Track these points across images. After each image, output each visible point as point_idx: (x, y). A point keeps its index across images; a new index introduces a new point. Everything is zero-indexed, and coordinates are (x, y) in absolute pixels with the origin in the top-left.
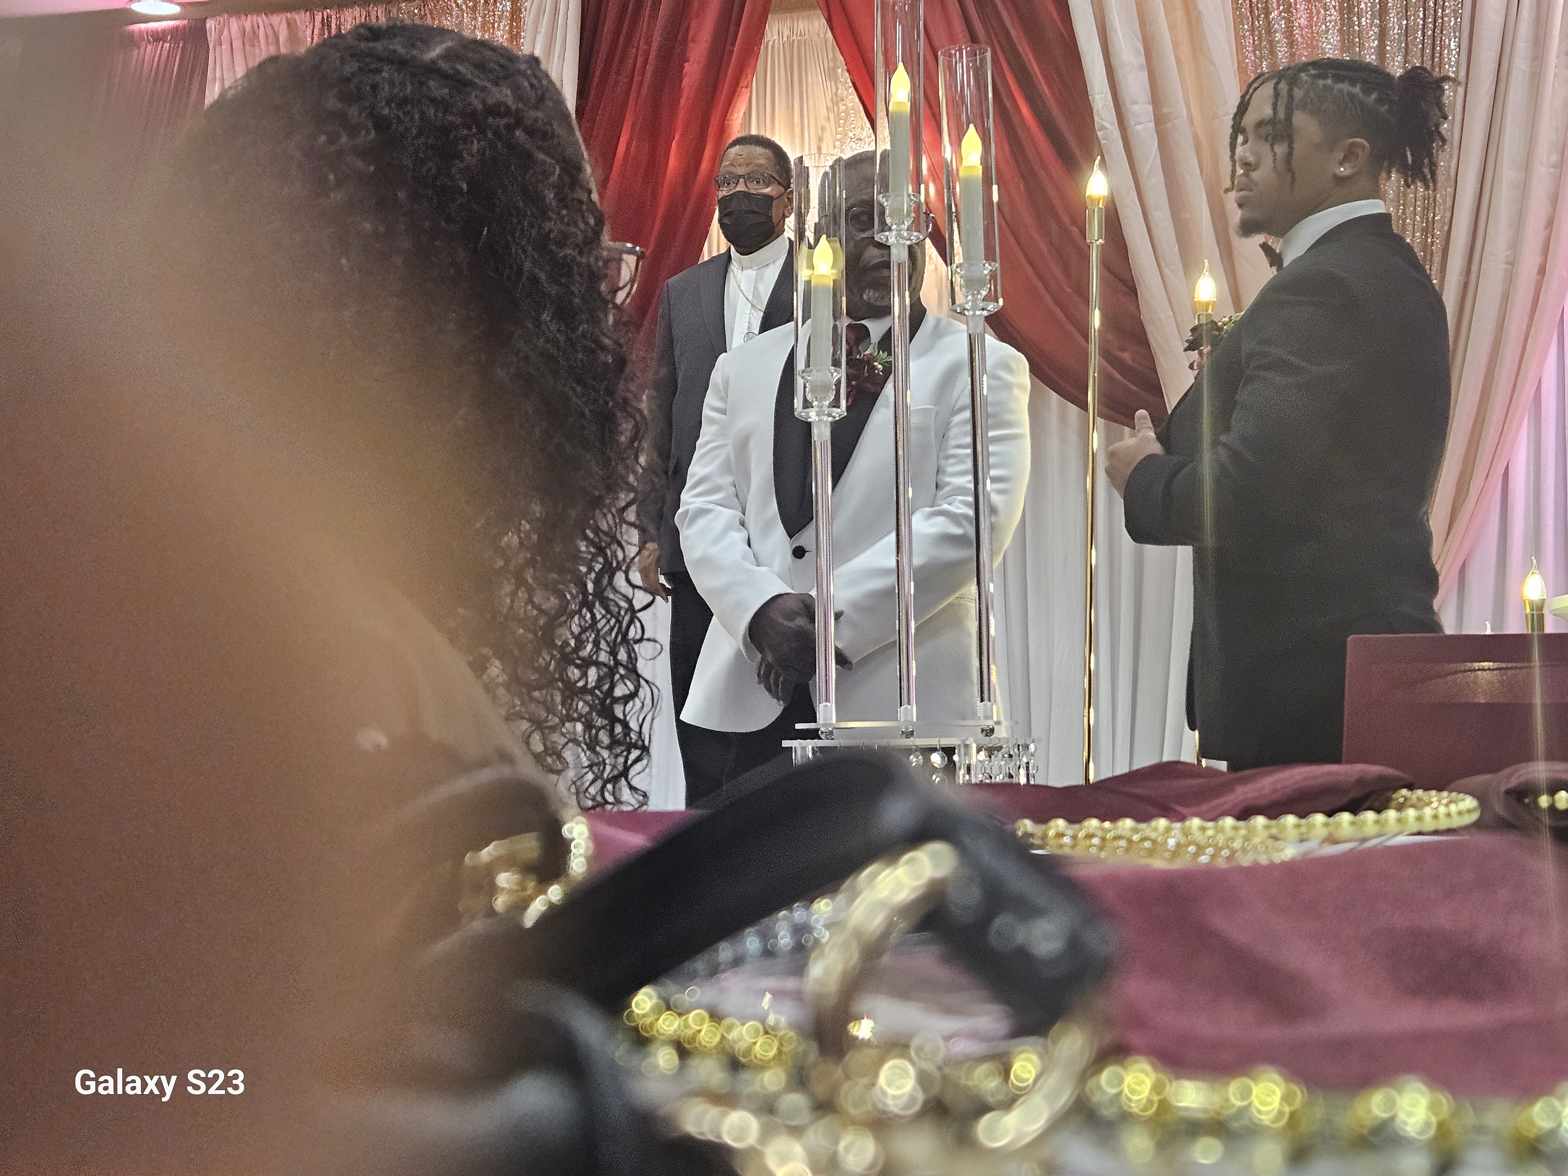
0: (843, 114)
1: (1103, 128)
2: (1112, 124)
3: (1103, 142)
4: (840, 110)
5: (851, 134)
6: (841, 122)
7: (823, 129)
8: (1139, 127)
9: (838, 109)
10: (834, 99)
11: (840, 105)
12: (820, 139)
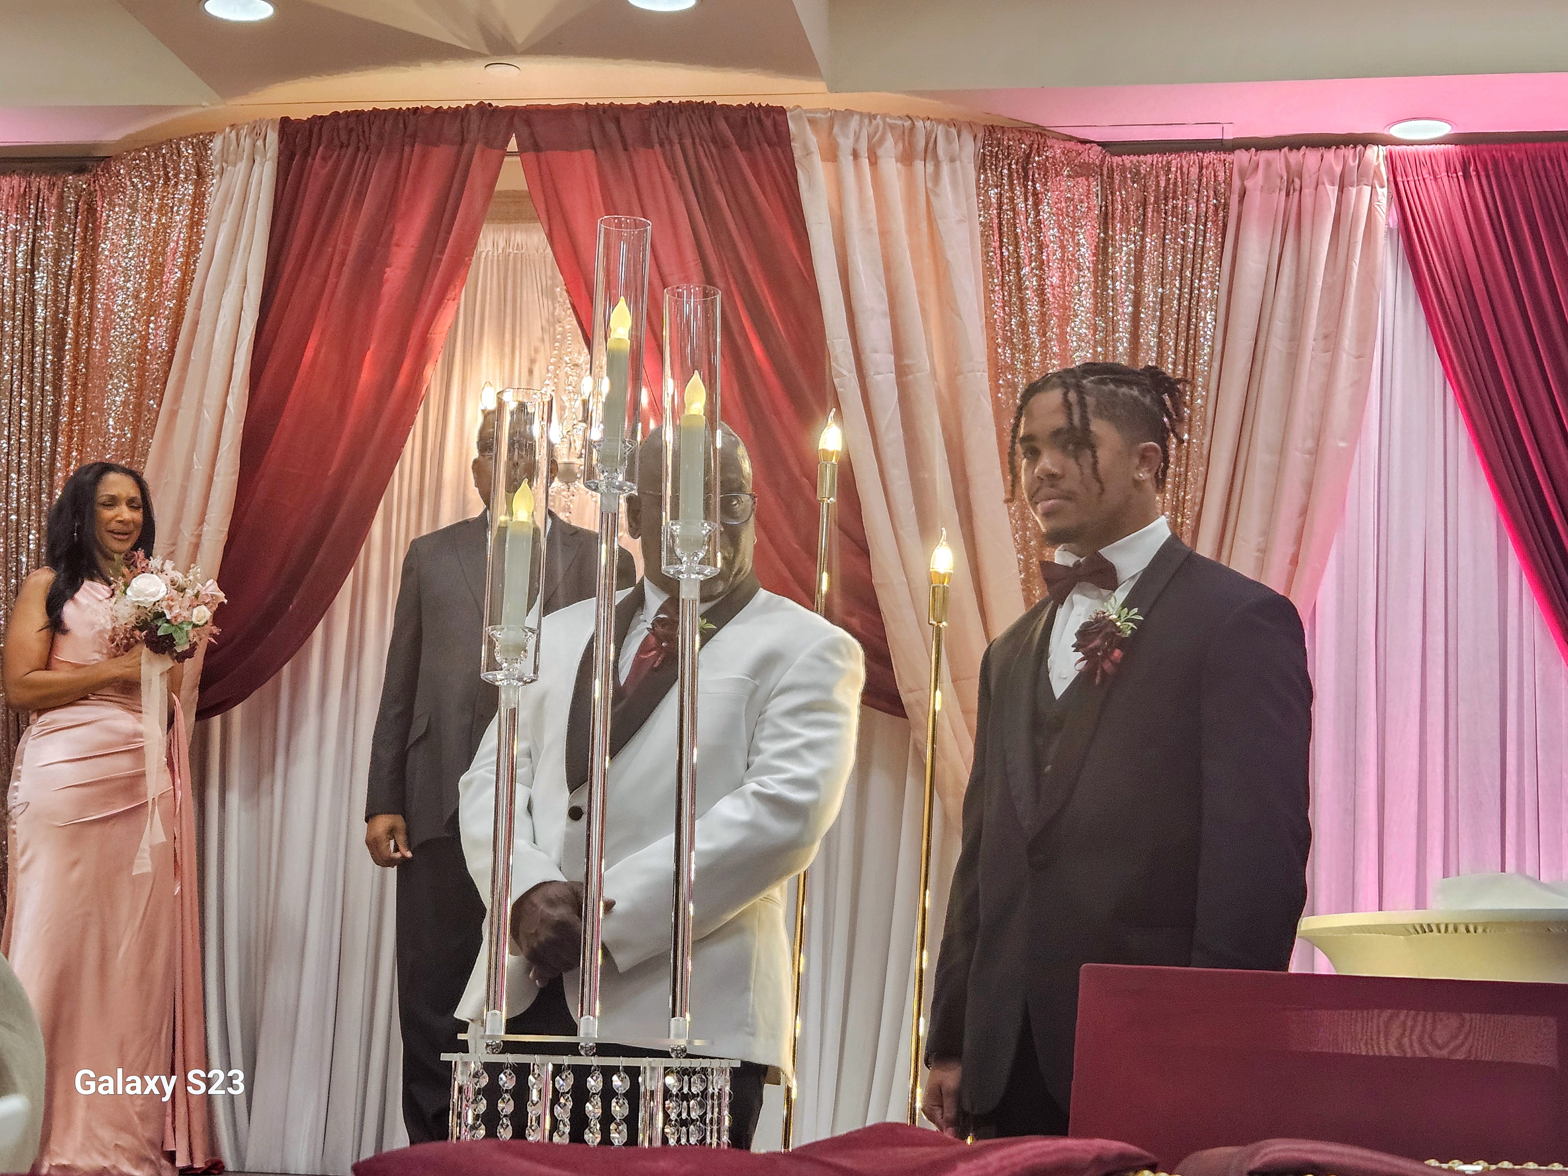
0: (558, 337)
1: (841, 375)
2: (850, 372)
3: (839, 390)
4: (557, 332)
5: (567, 359)
6: (557, 344)
7: (536, 351)
8: (879, 378)
9: (555, 330)
10: (551, 319)
11: (557, 326)
12: (533, 361)
